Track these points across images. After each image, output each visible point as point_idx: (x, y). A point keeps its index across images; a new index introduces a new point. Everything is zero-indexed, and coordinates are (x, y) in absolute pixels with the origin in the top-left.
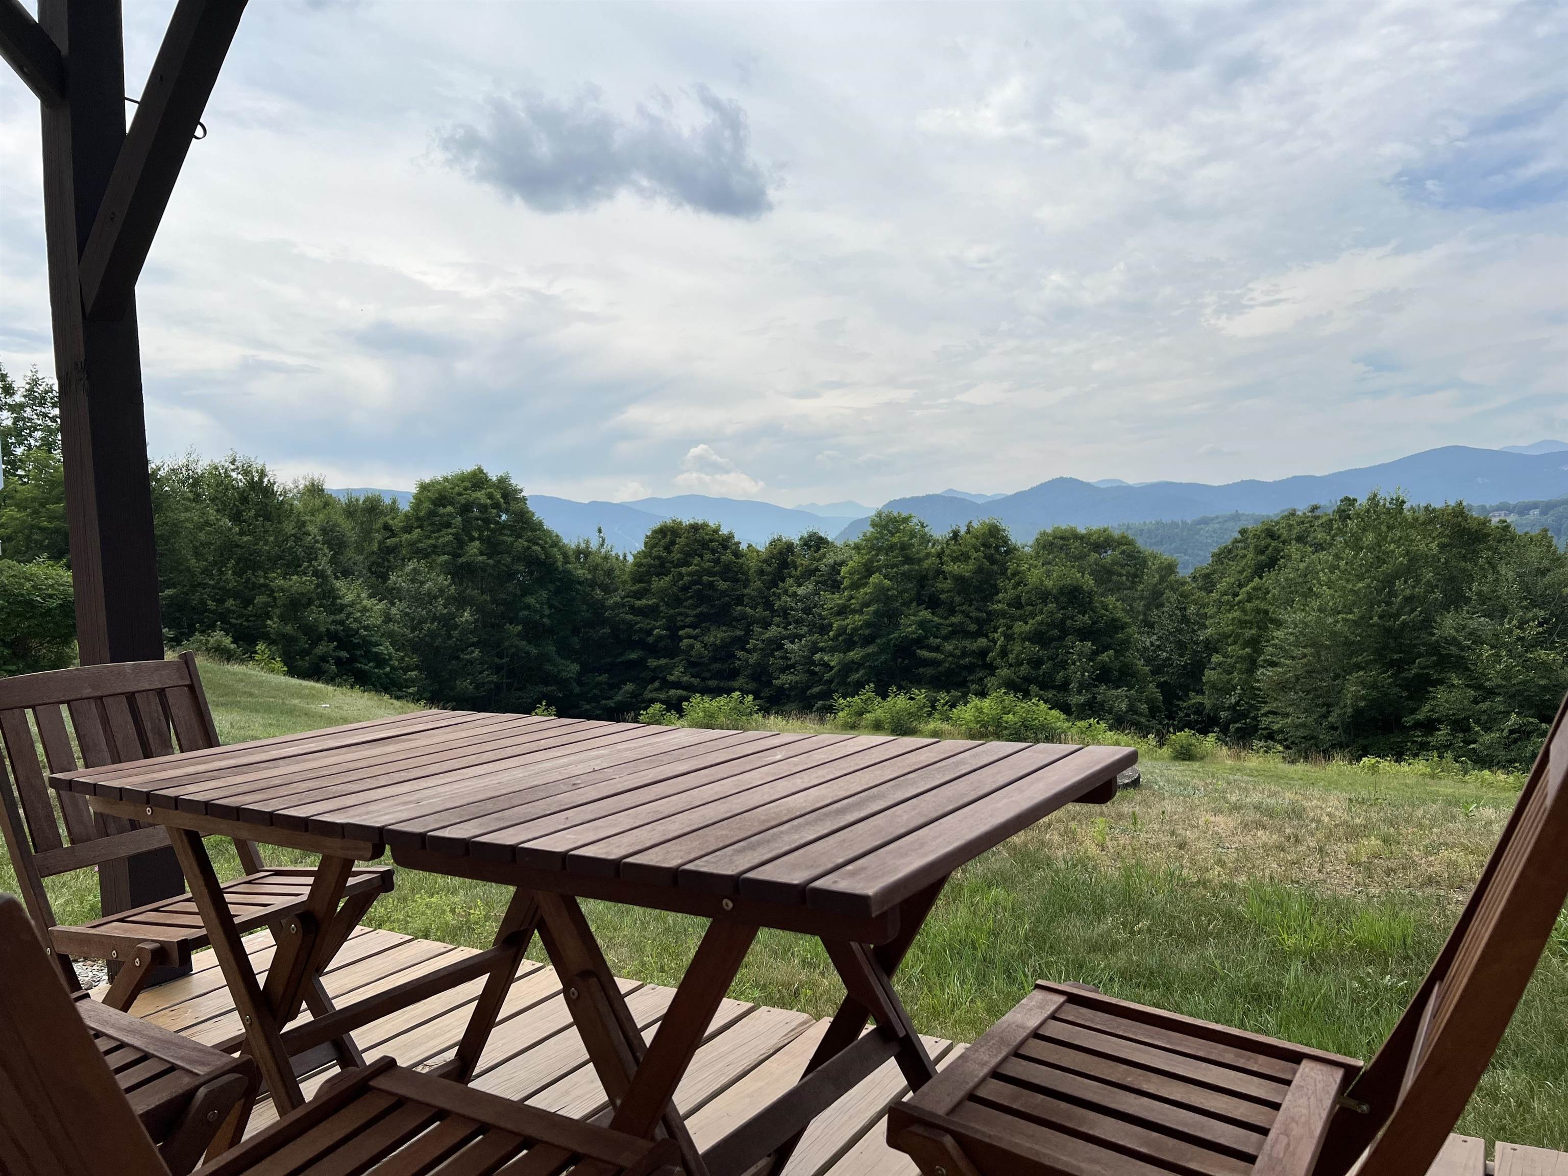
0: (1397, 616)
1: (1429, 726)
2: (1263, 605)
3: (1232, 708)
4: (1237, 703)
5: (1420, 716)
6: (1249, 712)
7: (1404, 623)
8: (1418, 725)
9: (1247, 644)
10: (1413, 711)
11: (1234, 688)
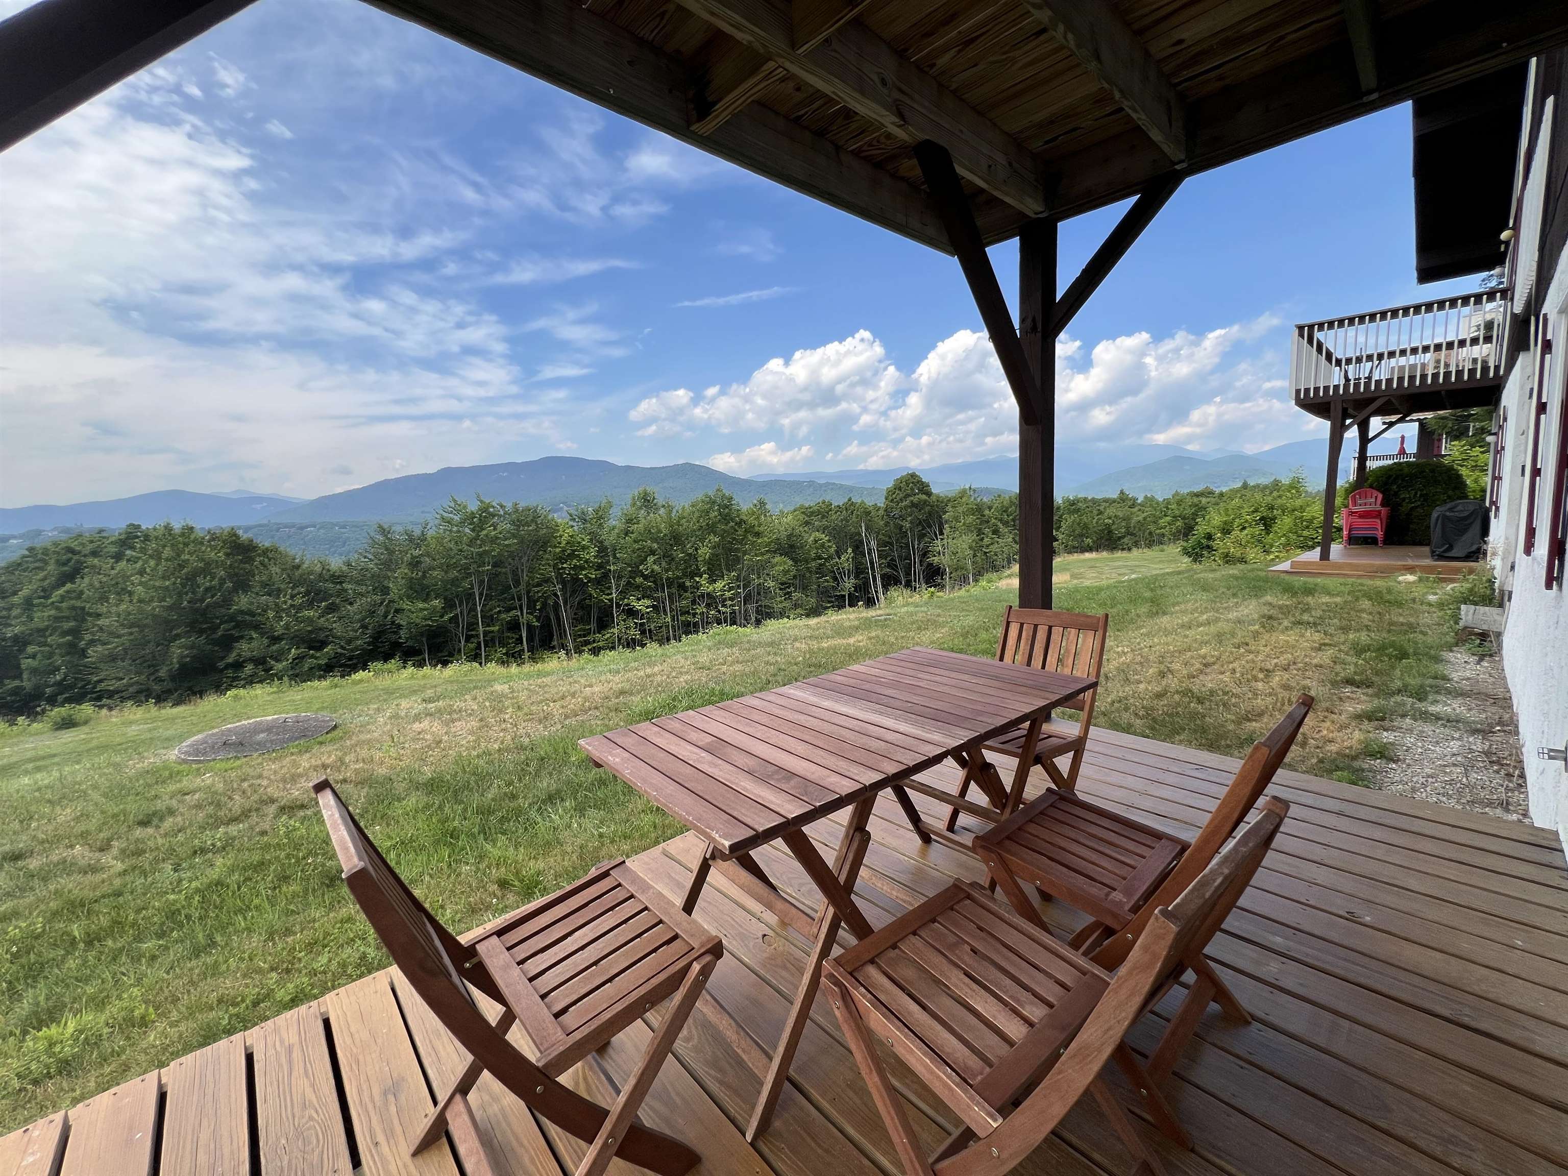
0: (203, 601)
1: (238, 665)
2: (78, 604)
3: (59, 684)
4: (64, 679)
5: (231, 659)
6: (76, 684)
7: (208, 604)
8: (228, 666)
9: (65, 633)
10: (223, 658)
11: (59, 670)
